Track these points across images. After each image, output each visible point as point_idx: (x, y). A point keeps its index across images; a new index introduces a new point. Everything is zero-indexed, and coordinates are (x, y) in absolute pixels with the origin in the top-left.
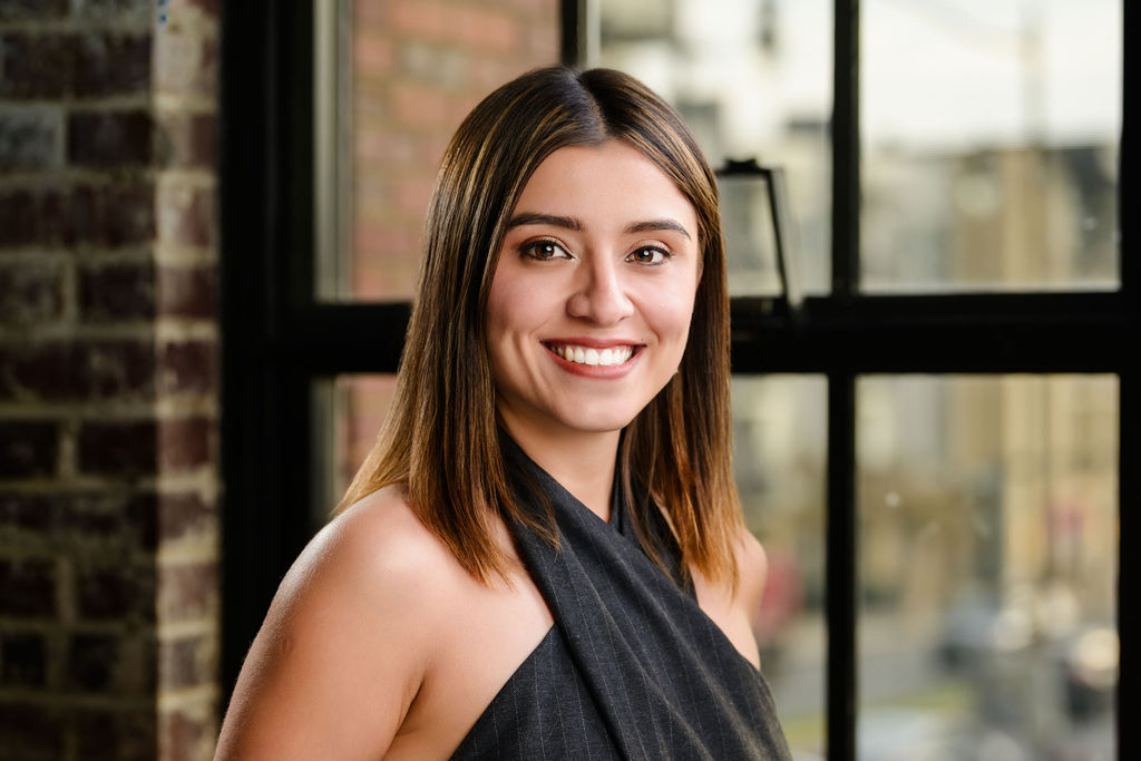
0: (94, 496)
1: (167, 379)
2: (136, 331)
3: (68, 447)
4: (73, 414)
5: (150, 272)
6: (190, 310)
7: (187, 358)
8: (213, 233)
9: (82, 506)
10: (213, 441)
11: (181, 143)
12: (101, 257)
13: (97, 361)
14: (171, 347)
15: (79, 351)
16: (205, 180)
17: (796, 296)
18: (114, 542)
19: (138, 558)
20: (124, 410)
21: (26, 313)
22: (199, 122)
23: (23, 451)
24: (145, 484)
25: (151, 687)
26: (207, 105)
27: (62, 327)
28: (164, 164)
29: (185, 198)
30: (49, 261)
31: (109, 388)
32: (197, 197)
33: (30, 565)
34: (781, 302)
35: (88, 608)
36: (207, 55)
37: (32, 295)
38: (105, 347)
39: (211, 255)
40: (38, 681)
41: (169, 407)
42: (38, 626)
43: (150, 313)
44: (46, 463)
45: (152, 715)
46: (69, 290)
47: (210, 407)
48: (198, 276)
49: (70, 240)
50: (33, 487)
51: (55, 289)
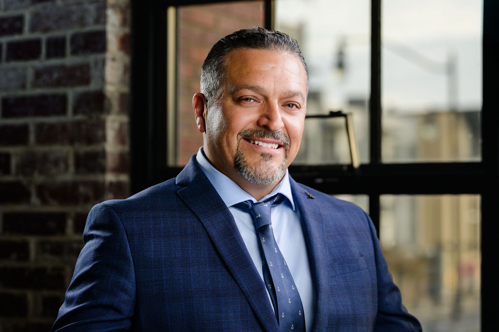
0: (80, 242)
1: (109, 195)
2: (98, 178)
3: (70, 223)
4: (72, 210)
5: (103, 154)
6: (118, 170)
7: (117, 188)
8: (127, 140)
11: (115, 104)
12: (84, 149)
13: (82, 189)
14: (111, 184)
15: (75, 185)
16: (125, 119)
17: (356, 164)
21: (54, 170)
22: (122, 96)
23: (52, 224)
26: (126, 89)
27: (68, 176)
28: (109, 112)
29: (116, 125)
30: (63, 150)
31: (87, 200)
32: (121, 125)
33: (54, 269)
34: (351, 166)
36: (126, 69)
37: (56, 163)
38: (85, 184)
39: (127, 148)
42: (57, 293)
43: (103, 170)
44: (62, 229)
46: (71, 161)
48: (121, 156)
49: (72, 142)
50: (56, 238)
51: (66, 161)
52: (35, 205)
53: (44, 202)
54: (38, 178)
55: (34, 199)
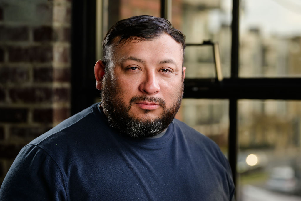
1: (55, 98)
2: (48, 85)
3: (30, 116)
4: (31, 107)
7: (61, 92)
8: (69, 59)
12: (39, 65)
13: (38, 93)
14: (57, 89)
15: (33, 90)
16: (67, 45)
17: (220, 78)
20: (44, 106)
21: (20, 80)
23: (19, 116)
26: (68, 25)
27: (29, 83)
29: (61, 50)
31: (41, 100)
32: (65, 50)
34: (216, 79)
36: (68, 12)
37: (22, 75)
38: (40, 89)
39: (68, 65)
41: (56, 105)
43: (51, 80)
44: (24, 119)
46: (31, 74)
47: (68, 105)
49: (31, 60)
50: (21, 125)
51: (27, 74)
52: (8, 102)
53: (14, 100)
54: (10, 85)
55: (8, 99)
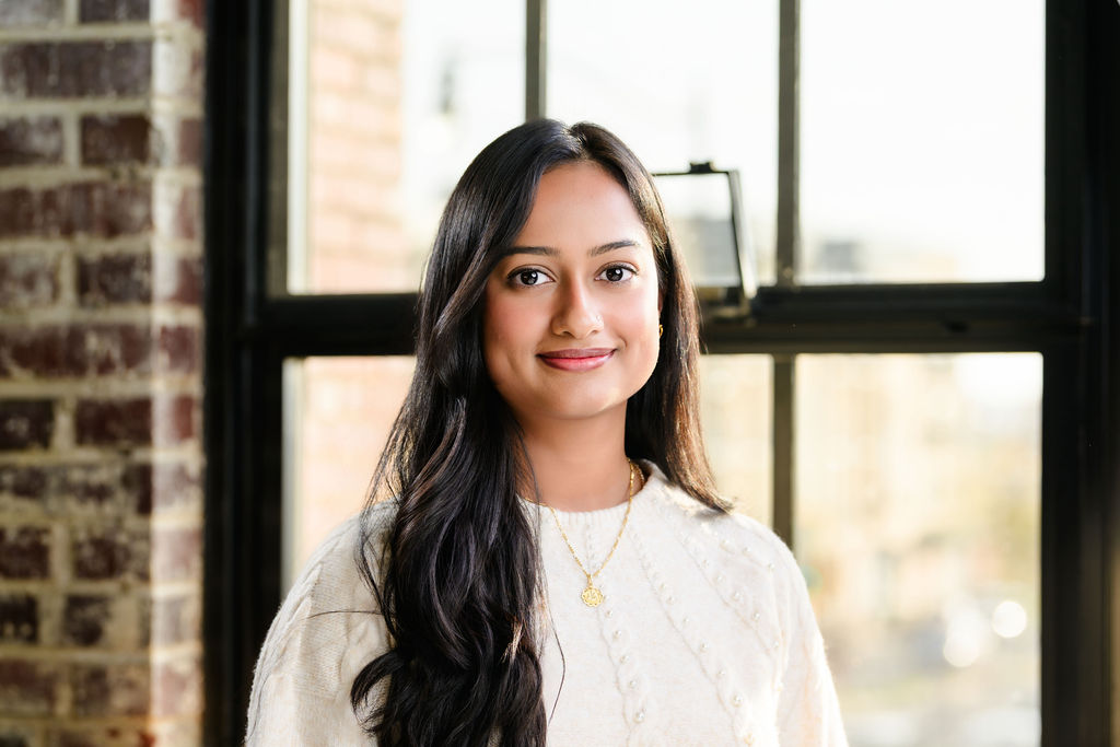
0: (89, 467)
1: (159, 360)
2: (131, 314)
3: (64, 423)
4: (68, 391)
5: (147, 260)
6: (180, 298)
7: (177, 341)
8: (198, 227)
9: (77, 476)
10: (197, 417)
11: (170, 144)
12: (96, 248)
13: (93, 343)
14: (164, 331)
15: (76, 335)
16: (192, 178)
18: (109, 509)
19: (133, 522)
20: (119, 387)
22: (188, 124)
23: (19, 426)
24: (139, 456)
25: (145, 641)
27: (56, 312)
28: (158, 163)
29: (176, 194)
30: (46, 250)
31: (105, 367)
32: (185, 193)
33: (24, 531)
35: (82, 570)
36: (195, 63)
37: (29, 282)
38: (101, 330)
39: (197, 248)
40: (33, 638)
41: (162, 385)
42: (32, 587)
43: (148, 299)
44: (42, 437)
45: (145, 667)
46: (67, 278)
47: (194, 386)
48: (185, 266)
49: (68, 231)
50: (30, 458)
51: (53, 277)
